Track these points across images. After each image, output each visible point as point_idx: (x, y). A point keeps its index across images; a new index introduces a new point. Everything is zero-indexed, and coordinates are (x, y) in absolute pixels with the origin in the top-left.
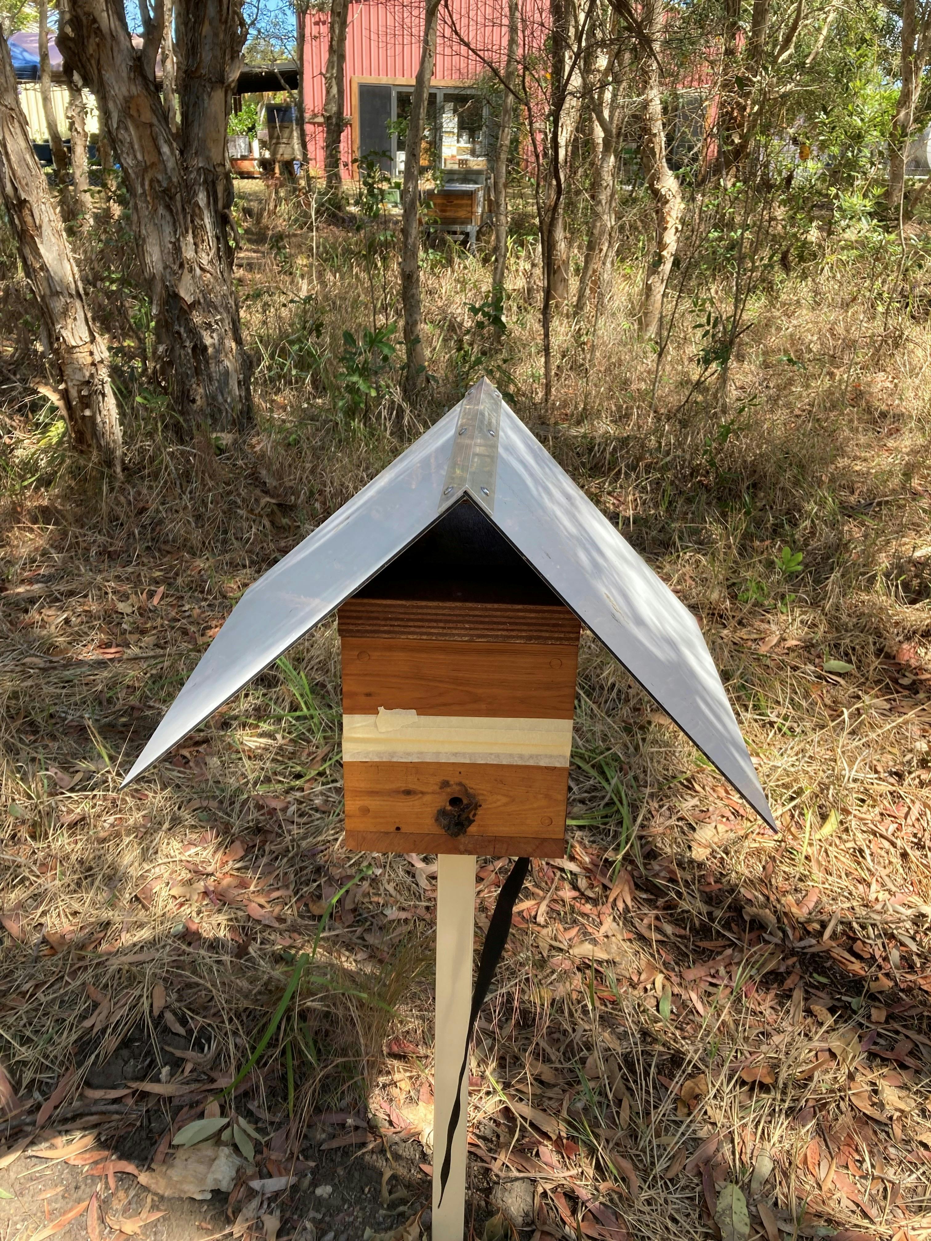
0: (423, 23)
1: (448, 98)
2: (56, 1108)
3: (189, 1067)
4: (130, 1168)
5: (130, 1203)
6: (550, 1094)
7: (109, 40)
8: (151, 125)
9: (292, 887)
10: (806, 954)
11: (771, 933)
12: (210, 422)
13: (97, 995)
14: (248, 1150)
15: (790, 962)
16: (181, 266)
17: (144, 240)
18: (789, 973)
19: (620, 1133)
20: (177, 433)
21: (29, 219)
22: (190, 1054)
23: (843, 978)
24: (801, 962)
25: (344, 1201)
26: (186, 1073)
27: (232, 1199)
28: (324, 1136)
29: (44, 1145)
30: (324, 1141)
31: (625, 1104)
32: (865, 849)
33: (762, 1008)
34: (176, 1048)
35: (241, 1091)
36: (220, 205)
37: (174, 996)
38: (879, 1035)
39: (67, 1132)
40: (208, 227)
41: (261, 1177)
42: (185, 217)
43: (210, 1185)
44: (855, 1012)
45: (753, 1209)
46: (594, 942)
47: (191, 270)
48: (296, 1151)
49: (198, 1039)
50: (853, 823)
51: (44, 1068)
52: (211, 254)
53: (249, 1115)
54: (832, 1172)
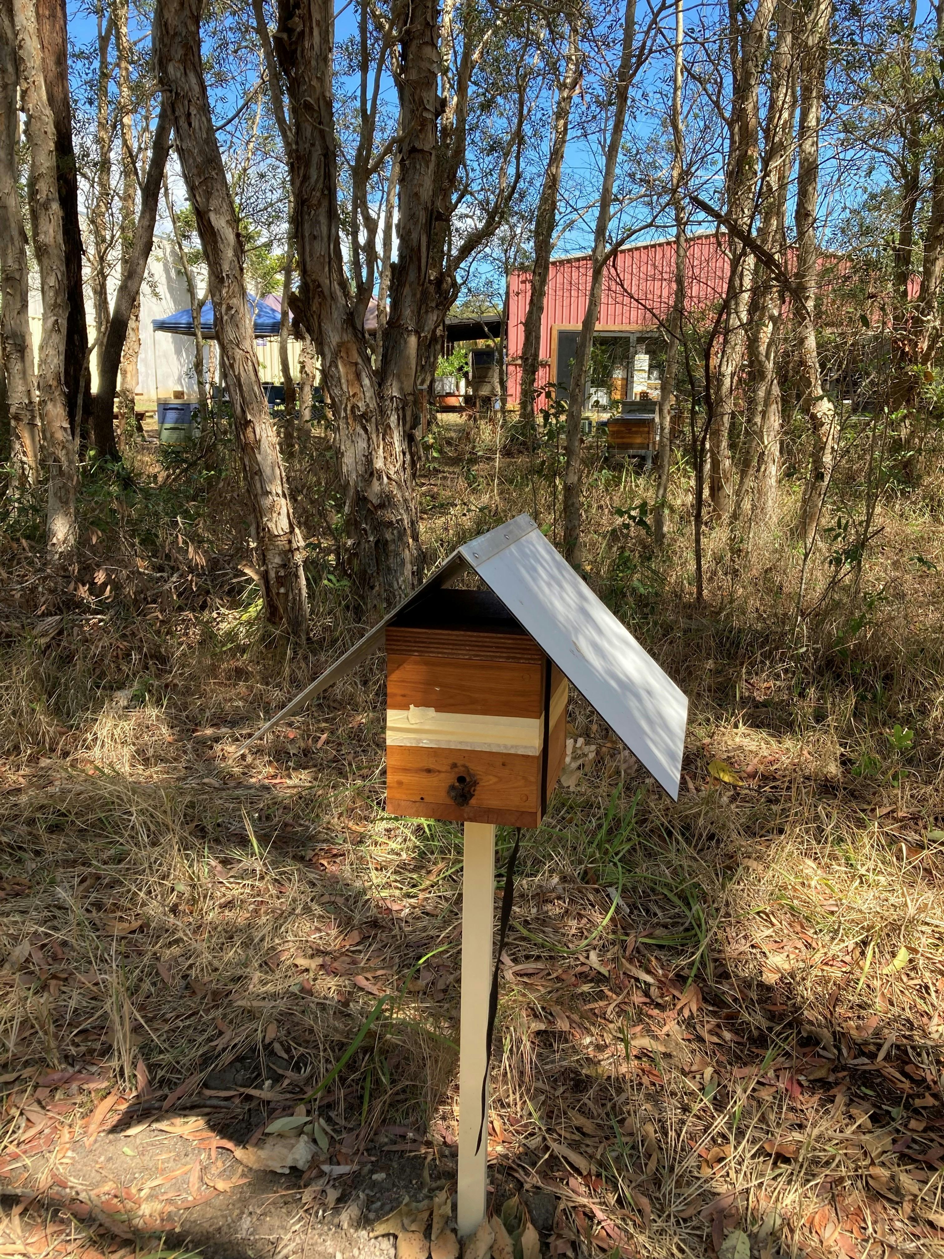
0: (590, 279)
1: (640, 340)
2: (179, 1099)
3: (286, 1082)
4: (229, 1145)
5: (225, 1170)
6: (588, 1142)
7: (329, 299)
8: (356, 364)
9: (395, 968)
10: (857, 1070)
11: (824, 1048)
12: (385, 605)
13: (223, 1026)
14: (324, 1143)
15: (841, 1075)
16: (372, 474)
17: (343, 454)
18: (837, 1084)
19: (643, 1177)
20: (356, 613)
21: (251, 435)
22: (289, 1073)
23: (889, 1093)
24: (852, 1077)
25: (394, 1185)
26: (284, 1086)
27: (306, 1176)
28: (386, 1140)
29: (166, 1122)
30: (386, 1144)
31: (654, 1158)
32: (930, 985)
33: (804, 1107)
34: (279, 1067)
35: (325, 1102)
36: (408, 426)
37: (284, 1032)
38: (914, 1141)
39: (185, 1116)
40: (397, 444)
41: (331, 1164)
42: (378, 436)
43: (289, 1163)
44: (893, 1120)
45: (756, 1253)
46: (655, 1038)
47: (380, 478)
48: (361, 1148)
49: (297, 1063)
50: (921, 962)
51: (174, 1070)
52: (398, 465)
53: (329, 1120)
54: (836, 1234)
